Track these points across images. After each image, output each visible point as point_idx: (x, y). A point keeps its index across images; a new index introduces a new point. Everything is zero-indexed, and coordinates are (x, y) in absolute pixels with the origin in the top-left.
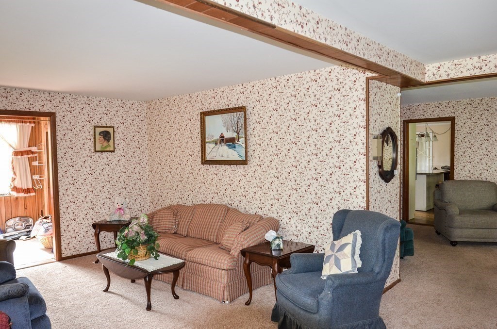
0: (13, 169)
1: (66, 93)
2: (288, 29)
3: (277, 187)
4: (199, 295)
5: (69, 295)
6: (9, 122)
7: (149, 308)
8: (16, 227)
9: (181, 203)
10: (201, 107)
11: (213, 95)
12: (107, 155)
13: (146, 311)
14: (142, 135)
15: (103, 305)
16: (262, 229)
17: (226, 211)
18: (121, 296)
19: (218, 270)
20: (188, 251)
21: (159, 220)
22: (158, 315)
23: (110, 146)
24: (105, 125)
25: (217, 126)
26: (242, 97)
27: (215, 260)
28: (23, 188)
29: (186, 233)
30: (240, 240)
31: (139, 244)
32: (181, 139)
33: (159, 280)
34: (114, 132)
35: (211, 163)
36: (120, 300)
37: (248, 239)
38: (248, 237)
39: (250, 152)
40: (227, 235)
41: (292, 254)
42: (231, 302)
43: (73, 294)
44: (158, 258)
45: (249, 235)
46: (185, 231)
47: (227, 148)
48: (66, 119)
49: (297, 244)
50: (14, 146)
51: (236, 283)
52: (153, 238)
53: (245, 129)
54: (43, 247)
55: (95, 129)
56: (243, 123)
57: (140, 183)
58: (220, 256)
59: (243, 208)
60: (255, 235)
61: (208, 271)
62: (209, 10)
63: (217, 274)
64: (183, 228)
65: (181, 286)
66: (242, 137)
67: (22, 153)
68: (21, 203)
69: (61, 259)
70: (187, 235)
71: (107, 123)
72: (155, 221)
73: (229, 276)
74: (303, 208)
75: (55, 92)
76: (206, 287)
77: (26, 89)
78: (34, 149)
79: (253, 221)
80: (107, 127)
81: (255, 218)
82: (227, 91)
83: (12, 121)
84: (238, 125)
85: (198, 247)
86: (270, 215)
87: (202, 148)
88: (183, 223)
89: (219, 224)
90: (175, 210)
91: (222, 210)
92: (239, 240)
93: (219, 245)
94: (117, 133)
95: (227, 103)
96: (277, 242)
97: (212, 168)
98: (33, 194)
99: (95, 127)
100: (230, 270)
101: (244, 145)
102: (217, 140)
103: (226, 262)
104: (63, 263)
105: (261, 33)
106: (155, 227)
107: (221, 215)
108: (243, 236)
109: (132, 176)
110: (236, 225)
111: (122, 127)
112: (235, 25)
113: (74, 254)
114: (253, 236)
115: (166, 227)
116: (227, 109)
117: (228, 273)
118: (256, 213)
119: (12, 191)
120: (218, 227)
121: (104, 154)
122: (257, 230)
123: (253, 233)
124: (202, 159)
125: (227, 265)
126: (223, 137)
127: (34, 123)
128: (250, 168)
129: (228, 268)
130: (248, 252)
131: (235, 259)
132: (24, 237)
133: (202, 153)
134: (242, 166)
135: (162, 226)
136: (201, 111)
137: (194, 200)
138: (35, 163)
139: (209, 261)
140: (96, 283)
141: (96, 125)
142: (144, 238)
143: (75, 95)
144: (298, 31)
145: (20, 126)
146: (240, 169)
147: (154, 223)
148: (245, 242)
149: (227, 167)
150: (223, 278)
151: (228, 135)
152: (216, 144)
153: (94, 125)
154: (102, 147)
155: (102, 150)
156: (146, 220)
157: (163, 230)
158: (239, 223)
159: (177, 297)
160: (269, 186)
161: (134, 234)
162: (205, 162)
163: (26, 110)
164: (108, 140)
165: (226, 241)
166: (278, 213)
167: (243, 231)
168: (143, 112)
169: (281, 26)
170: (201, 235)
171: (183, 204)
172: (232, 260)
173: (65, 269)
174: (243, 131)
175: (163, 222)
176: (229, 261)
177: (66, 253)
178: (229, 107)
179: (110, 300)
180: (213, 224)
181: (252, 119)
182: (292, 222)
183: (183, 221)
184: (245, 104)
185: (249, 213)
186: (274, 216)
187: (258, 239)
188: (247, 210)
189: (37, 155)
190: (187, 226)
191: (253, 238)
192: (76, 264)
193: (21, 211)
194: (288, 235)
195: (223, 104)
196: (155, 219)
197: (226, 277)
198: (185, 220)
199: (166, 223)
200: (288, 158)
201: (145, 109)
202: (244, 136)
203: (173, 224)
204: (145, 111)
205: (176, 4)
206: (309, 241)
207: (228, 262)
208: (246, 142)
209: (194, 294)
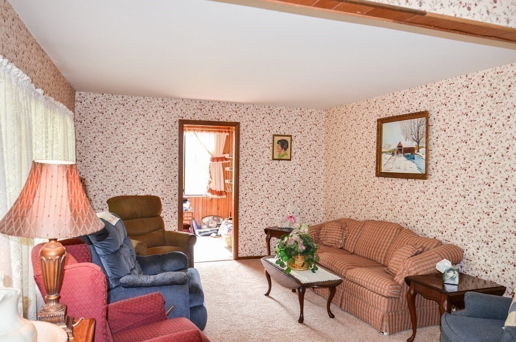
0: (210, 173)
1: (250, 104)
2: (445, 14)
3: (463, 208)
4: (357, 319)
5: (235, 292)
6: (209, 131)
7: (301, 320)
8: (210, 225)
9: (353, 218)
10: (379, 113)
11: (392, 100)
12: (284, 163)
13: (298, 323)
14: (319, 144)
15: (260, 308)
16: (436, 257)
17: (398, 232)
18: (279, 303)
19: (377, 295)
20: (348, 269)
21: (327, 232)
22: (308, 329)
23: (287, 155)
24: (283, 134)
25: (395, 134)
26: (425, 101)
27: (375, 284)
28: (217, 191)
29: (353, 249)
30: (407, 265)
31: (297, 253)
32: (356, 148)
33: (319, 295)
34: (291, 140)
35: (386, 175)
36: (277, 307)
37: (417, 266)
38: (417, 264)
39: (432, 165)
40: (394, 258)
41: (468, 292)
42: (390, 334)
43: (238, 292)
44: (315, 271)
45: (418, 261)
46: (352, 248)
47: (405, 159)
48: (249, 128)
49: (485, 282)
50: (212, 153)
51: (398, 314)
52: (312, 249)
53: (427, 137)
54: (227, 245)
55: (274, 138)
56: (425, 130)
57: (314, 193)
58: (381, 280)
59: (420, 229)
60: (426, 263)
61: (367, 295)
62: (338, 5)
63: (376, 299)
64: (350, 244)
65: (339, 306)
66: (423, 147)
67: (218, 159)
68: (215, 203)
69: (237, 258)
70: (354, 253)
71: (285, 131)
72: (322, 233)
73: (390, 305)
74: (496, 237)
75: (240, 104)
76: (364, 312)
77: (217, 101)
78: (227, 156)
79: (428, 246)
80: (285, 136)
81: (431, 243)
82: (408, 94)
83: (211, 131)
84: (418, 133)
85: (361, 267)
86: (452, 242)
87: (377, 159)
88: (351, 238)
89: (389, 244)
90: (344, 224)
91: (394, 230)
92: (405, 265)
93: (385, 268)
94: (295, 142)
95: (407, 108)
96: (451, 274)
97: (388, 182)
98: (225, 196)
99: (274, 136)
100: (391, 298)
101: (424, 157)
102: (395, 150)
103: (387, 288)
104: (239, 262)
105: (411, 22)
106: (322, 239)
107: (392, 235)
108: (410, 262)
109: (307, 185)
110: (406, 248)
111: (300, 135)
112: (375, 18)
113: (249, 255)
114: (423, 264)
115: (332, 240)
116: (406, 115)
117: (388, 301)
118: (435, 238)
119: (208, 192)
120: (387, 248)
121: (281, 162)
122: (431, 257)
123: (424, 259)
124: (377, 171)
125: (388, 292)
126: (401, 147)
127: (229, 132)
128: (430, 183)
129: (389, 295)
130: (414, 281)
131: (399, 287)
132: (214, 235)
133: (377, 164)
134: (421, 180)
135: (329, 239)
136: (379, 118)
137: (367, 216)
138: (227, 169)
139: (368, 284)
140: (261, 286)
141: (276, 133)
142: (302, 248)
143: (257, 106)
144: (461, 15)
145: (217, 135)
146: (418, 184)
147: (321, 235)
148: (413, 269)
149: (405, 181)
150: (383, 305)
151: (407, 144)
152: (393, 154)
153: (273, 133)
154: (279, 156)
155: (280, 158)
156: (306, 230)
157: (329, 243)
158: (409, 246)
159: (332, 316)
160: (454, 206)
161: (293, 243)
162: (380, 174)
163: (216, 120)
164: (286, 149)
165: (392, 265)
166: (462, 240)
167: (412, 256)
168: (321, 121)
169: (435, 12)
170: (368, 254)
171: (355, 219)
172: (395, 287)
173: (239, 268)
174: (424, 139)
175: (330, 235)
176: (391, 287)
177: (242, 253)
178: (410, 113)
179: (268, 304)
180: (382, 244)
181: (436, 126)
182: (480, 254)
183: (350, 236)
184: (428, 109)
185: (426, 237)
186: (458, 243)
187: (430, 268)
188: (424, 232)
189: (229, 161)
190: (355, 243)
191: (423, 266)
192: (248, 265)
193: (214, 211)
194: (474, 269)
195: (404, 109)
196: (322, 231)
197: (386, 305)
198: (352, 235)
199: (333, 236)
200: (479, 173)
201: (324, 118)
202: (424, 146)
203: (340, 238)
204: (324, 120)
205: (302, 4)
206: (502, 280)
207: (389, 289)
208: (427, 153)
209: (352, 317)
